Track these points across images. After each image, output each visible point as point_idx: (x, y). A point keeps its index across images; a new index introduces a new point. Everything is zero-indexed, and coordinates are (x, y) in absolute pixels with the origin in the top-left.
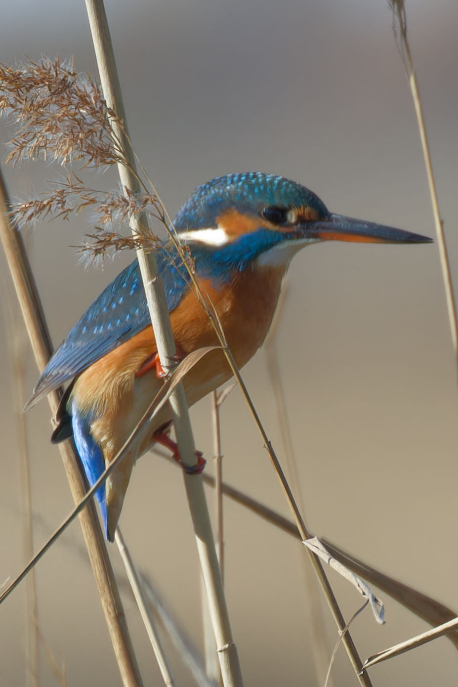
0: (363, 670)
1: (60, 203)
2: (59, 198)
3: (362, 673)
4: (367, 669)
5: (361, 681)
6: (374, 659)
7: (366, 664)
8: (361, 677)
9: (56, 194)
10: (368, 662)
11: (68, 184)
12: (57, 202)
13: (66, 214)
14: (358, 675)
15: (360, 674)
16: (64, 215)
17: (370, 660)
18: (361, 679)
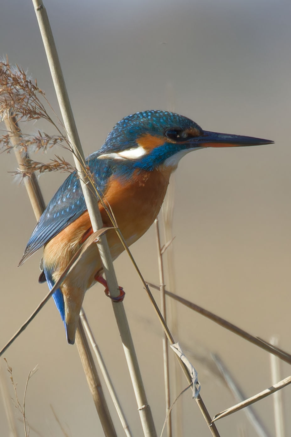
0: (212, 423)
1: (6, 143)
2: (5, 140)
3: (211, 425)
4: (214, 422)
5: (211, 429)
6: (218, 416)
7: (214, 419)
8: (211, 427)
9: (3, 137)
10: (215, 418)
11: (11, 131)
12: (4, 142)
13: (9, 149)
14: (209, 426)
15: (210, 426)
16: (8, 150)
17: (216, 416)
18: (211, 428)
